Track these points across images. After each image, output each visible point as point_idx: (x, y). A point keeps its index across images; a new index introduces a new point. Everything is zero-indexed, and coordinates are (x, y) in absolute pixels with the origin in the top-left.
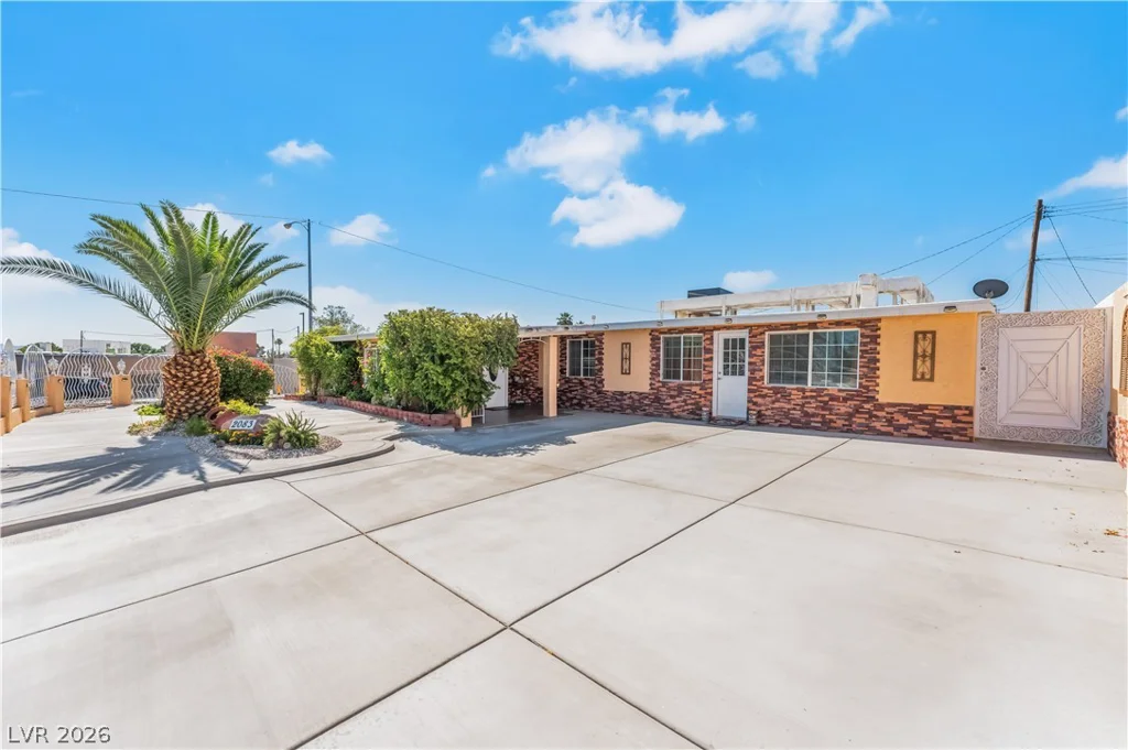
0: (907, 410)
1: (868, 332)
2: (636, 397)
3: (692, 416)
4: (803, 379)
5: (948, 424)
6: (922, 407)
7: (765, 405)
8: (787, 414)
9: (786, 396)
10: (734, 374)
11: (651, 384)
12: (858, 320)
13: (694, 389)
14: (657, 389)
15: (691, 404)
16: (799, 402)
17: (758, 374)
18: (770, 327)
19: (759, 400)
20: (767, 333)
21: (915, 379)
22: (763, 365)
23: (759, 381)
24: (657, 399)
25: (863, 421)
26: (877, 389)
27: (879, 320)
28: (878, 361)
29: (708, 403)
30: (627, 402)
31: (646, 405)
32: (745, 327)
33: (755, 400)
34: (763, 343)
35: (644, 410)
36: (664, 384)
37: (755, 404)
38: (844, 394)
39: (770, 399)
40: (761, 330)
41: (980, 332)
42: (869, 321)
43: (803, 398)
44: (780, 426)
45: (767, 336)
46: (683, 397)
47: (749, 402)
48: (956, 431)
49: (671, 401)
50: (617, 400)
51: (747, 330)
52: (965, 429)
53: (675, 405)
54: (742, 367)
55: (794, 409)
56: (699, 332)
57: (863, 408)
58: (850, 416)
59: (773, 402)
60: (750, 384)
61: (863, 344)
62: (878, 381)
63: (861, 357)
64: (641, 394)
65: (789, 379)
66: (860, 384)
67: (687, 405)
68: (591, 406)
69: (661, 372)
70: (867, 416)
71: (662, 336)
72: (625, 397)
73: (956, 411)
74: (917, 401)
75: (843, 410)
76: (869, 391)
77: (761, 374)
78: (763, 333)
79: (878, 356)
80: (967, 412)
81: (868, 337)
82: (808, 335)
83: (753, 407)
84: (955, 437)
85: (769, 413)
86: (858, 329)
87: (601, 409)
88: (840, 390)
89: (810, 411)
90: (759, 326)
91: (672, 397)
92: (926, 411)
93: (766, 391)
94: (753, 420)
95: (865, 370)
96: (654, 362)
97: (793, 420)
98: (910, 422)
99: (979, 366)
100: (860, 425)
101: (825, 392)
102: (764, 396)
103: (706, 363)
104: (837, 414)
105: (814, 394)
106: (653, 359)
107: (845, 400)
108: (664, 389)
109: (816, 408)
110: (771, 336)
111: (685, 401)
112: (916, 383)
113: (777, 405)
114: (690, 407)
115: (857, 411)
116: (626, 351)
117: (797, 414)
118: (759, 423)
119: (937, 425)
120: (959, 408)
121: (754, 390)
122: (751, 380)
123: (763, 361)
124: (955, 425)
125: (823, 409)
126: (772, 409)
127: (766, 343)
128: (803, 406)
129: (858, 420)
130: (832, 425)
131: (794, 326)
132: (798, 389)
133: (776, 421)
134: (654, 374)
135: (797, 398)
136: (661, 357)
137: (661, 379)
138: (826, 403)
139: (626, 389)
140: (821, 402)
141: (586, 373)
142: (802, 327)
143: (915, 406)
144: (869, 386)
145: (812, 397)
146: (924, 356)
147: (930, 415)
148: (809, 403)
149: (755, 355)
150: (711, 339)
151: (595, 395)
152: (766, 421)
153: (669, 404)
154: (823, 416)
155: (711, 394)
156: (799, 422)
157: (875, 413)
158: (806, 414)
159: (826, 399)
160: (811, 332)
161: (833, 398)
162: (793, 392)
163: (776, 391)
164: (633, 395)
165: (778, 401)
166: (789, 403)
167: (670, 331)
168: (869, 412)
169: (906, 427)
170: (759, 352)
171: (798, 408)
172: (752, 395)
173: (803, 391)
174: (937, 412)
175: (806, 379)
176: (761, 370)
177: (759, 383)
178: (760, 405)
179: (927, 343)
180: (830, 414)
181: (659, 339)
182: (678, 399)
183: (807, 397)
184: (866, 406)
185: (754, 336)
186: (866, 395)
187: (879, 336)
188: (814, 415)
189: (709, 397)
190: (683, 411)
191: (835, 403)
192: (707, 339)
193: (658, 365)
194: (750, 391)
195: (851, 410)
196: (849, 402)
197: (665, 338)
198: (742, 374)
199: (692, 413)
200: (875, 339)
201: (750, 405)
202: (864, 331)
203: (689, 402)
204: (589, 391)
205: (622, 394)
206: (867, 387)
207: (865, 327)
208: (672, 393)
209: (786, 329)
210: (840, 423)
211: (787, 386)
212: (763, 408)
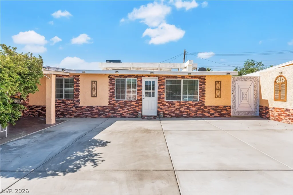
0: (214, 108)
1: (202, 81)
2: (101, 109)
3: (132, 116)
4: (179, 98)
5: (225, 112)
6: (218, 107)
7: (165, 109)
8: (174, 112)
9: (173, 105)
10: (150, 96)
11: (109, 102)
12: (199, 76)
13: (133, 103)
14: (113, 104)
15: (132, 110)
16: (178, 107)
17: (162, 96)
18: (167, 77)
19: (163, 107)
20: (165, 79)
21: (216, 97)
22: (164, 92)
23: (162, 99)
24: (113, 109)
25: (201, 113)
26: (205, 101)
27: (205, 76)
28: (205, 91)
29: (140, 109)
30: (95, 111)
31: (107, 112)
32: (157, 76)
33: (161, 107)
34: (164, 83)
35: (106, 115)
36: (117, 102)
37: (161, 109)
38: (194, 103)
39: (167, 106)
40: (163, 78)
41: (232, 82)
42: (202, 76)
43: (180, 105)
44: (171, 117)
45: (165, 80)
46: (127, 107)
47: (158, 108)
48: (227, 114)
49: (121, 109)
50: (89, 111)
51: (157, 78)
52: (229, 113)
53: (123, 111)
54: (153, 93)
55: (177, 110)
56: (135, 77)
57: (200, 108)
58: (197, 111)
59: (168, 108)
60: (159, 100)
61: (200, 85)
62: (205, 98)
63: (200, 89)
64: (104, 107)
65: (174, 98)
66: (200, 99)
67: (129, 111)
68: (71, 115)
69: (115, 95)
70: (202, 111)
71: (115, 78)
72: (94, 109)
73: (227, 108)
74: (216, 105)
75: (194, 109)
76: (202, 102)
77: (163, 96)
78: (164, 79)
79: (205, 89)
80: (229, 108)
81: (202, 82)
82: (181, 81)
83: (160, 110)
84: (227, 116)
85: (166, 112)
86: (199, 79)
87: (78, 116)
88: (193, 102)
89: (183, 110)
90: (162, 76)
91: (121, 107)
92: (219, 108)
93: (165, 103)
94: (161, 115)
95: (201, 94)
96: (111, 91)
97: (176, 114)
98: (215, 112)
99: (232, 93)
100: (200, 114)
101: (188, 103)
102: (164, 105)
103: (138, 92)
104: (192, 111)
105: (184, 104)
106: (110, 89)
107: (195, 105)
108: (117, 104)
109: (185, 109)
110: (167, 81)
111: (128, 109)
112: (216, 98)
113: (170, 109)
114: (130, 112)
115: (199, 109)
116: (94, 85)
117: (178, 112)
118: (164, 117)
119: (222, 112)
120: (227, 106)
121: (160, 103)
122: (159, 99)
123: (164, 91)
124: (226, 112)
125: (187, 109)
126: (168, 110)
127: (165, 83)
128: (180, 108)
129: (199, 112)
130: (191, 115)
131: (176, 77)
132: (178, 102)
133: (170, 115)
134: (111, 96)
135: (177, 105)
136: (115, 88)
137: (115, 99)
138: (188, 107)
139: (94, 105)
140: (186, 106)
141: (66, 96)
142: (179, 78)
143: (216, 107)
144: (202, 100)
145: (183, 105)
146: (218, 89)
147: (220, 109)
148: (182, 107)
149: (161, 88)
150: (141, 81)
151: (74, 109)
152: (165, 115)
153: (120, 111)
154: (187, 112)
155: (141, 105)
156: (178, 115)
157: (204, 110)
158: (181, 112)
159: (188, 105)
160: (182, 80)
161: (191, 105)
162: (176, 103)
163: (169, 103)
164: (99, 107)
165: (170, 107)
166: (175, 108)
167: (120, 76)
168: (203, 110)
169: (213, 114)
170: (162, 87)
171: (178, 109)
172: (159, 105)
173: (180, 102)
174: (222, 108)
175: (181, 98)
176: (163, 95)
177: (162, 100)
178: (163, 109)
179: (219, 85)
180: (190, 111)
181: (114, 80)
182: (124, 108)
183: (181, 105)
184: (202, 107)
185: (161, 80)
186: (201, 103)
187: (205, 82)
188: (184, 112)
189: (140, 107)
190: (127, 114)
191: (191, 107)
192: (139, 81)
193: (113, 92)
194: (158, 103)
195: (197, 109)
196: (196, 106)
197: (117, 80)
198: (153, 96)
199: (132, 114)
200: (204, 83)
201: (159, 109)
202: (200, 80)
203: (130, 109)
204: (69, 107)
205: (92, 107)
206: (201, 101)
207: (201, 79)
208: (121, 106)
209: (173, 78)
210: (193, 114)
211: (174, 101)
212: (164, 110)
